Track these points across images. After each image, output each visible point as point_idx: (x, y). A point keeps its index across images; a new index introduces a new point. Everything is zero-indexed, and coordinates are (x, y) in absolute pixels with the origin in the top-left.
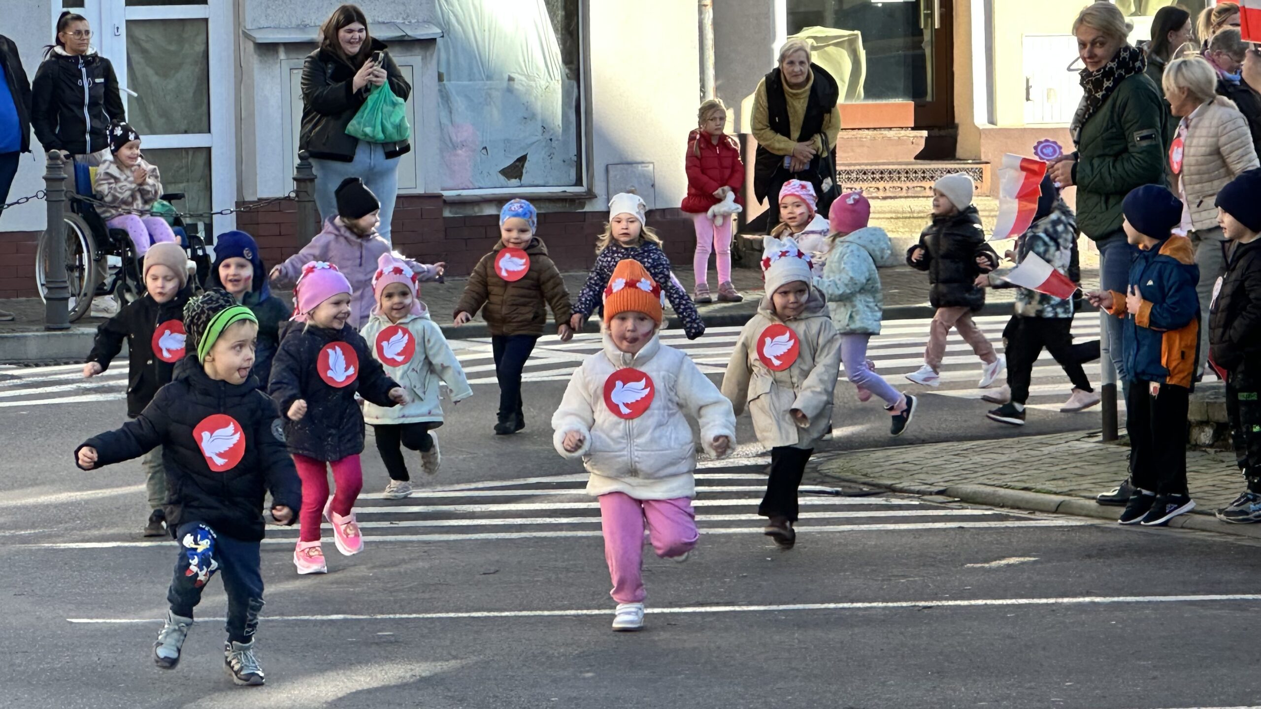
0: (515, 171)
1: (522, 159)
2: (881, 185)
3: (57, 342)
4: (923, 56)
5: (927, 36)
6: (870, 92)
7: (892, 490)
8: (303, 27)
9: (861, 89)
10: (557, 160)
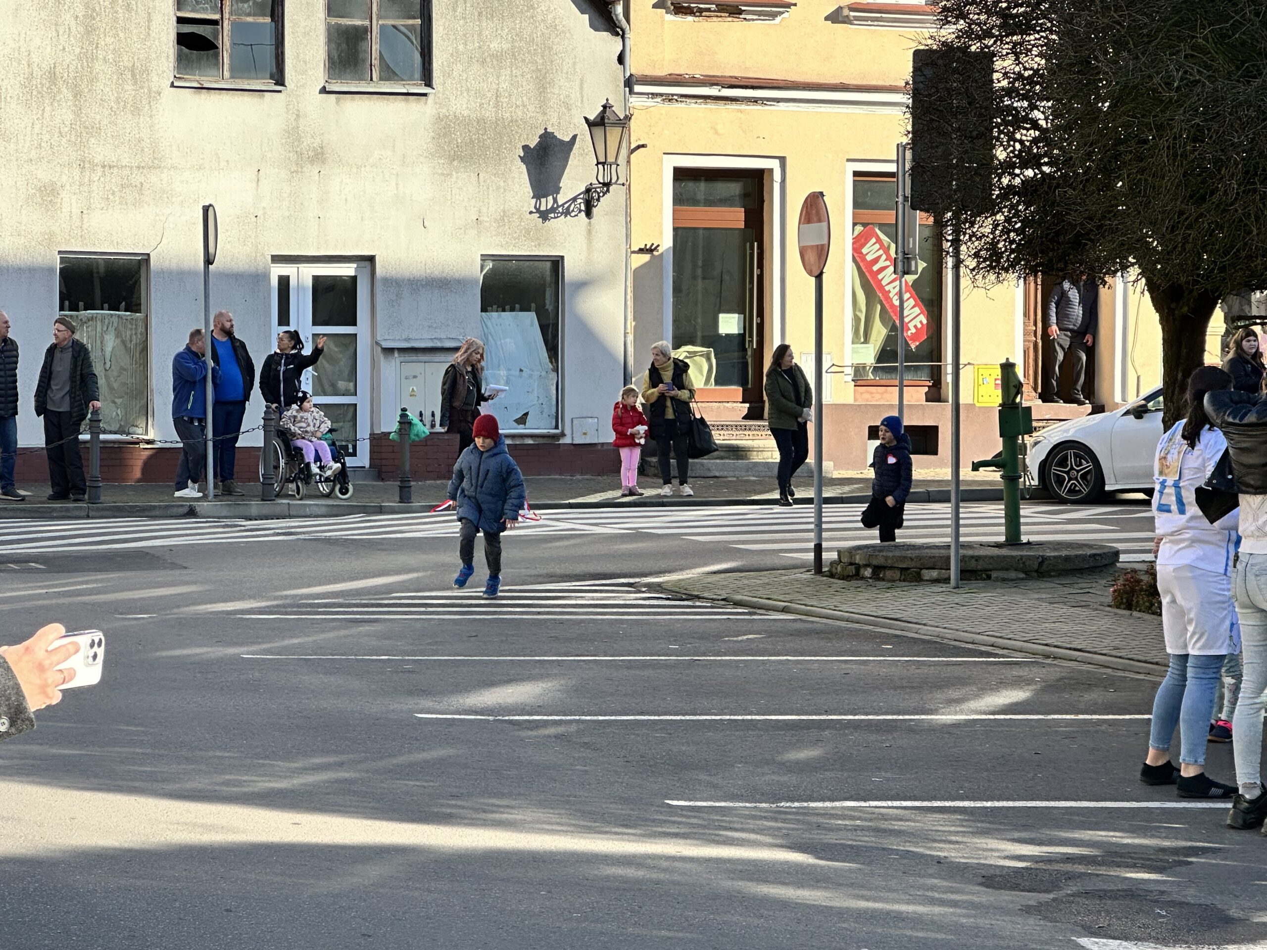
0: (522, 420)
1: (526, 414)
2: (722, 432)
3: (267, 507)
4: (747, 363)
5: (749, 353)
6: (717, 383)
7: (698, 598)
8: (407, 340)
9: (713, 380)
10: (545, 415)
